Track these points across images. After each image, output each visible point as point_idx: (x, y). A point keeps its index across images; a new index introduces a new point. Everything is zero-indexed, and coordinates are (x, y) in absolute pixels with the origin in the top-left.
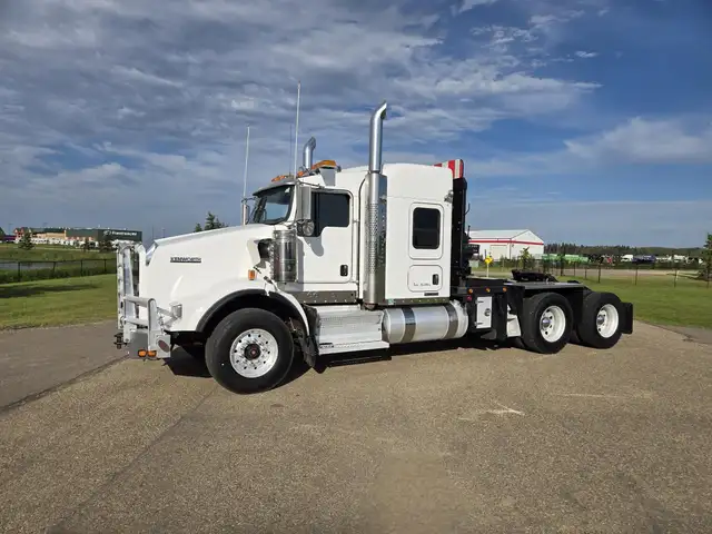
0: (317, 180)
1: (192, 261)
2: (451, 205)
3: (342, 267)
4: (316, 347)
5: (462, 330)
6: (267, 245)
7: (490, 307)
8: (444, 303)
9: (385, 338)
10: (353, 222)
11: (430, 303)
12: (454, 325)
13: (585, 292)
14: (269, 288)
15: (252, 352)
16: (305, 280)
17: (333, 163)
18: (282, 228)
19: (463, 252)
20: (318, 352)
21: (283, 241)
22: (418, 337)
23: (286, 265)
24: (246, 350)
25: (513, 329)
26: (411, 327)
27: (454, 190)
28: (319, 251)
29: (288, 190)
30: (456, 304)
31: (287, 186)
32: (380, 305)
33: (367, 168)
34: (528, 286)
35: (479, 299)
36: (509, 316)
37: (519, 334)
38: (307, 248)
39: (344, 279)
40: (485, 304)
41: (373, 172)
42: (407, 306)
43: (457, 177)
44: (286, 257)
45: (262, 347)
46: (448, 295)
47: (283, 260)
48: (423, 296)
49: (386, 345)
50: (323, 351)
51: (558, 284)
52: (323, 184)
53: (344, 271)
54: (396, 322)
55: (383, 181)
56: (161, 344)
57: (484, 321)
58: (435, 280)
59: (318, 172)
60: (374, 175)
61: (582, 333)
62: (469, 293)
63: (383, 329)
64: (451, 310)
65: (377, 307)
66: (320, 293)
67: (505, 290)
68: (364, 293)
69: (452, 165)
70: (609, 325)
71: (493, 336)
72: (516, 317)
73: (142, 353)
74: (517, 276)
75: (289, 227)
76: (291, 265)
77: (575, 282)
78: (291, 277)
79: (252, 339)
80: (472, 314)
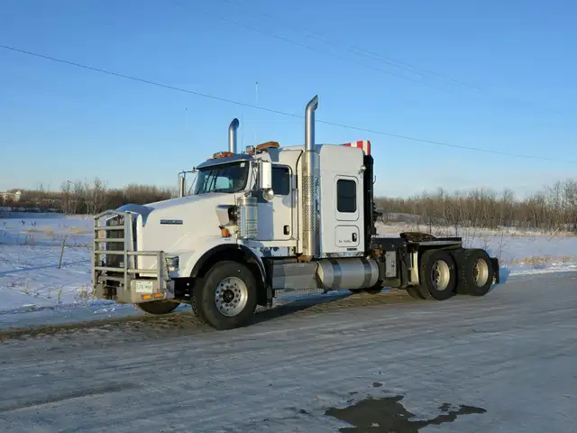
1: (176, 223)
2: (363, 177)
3: (285, 227)
5: (374, 279)
7: (395, 260)
8: (361, 257)
9: (320, 286)
15: (229, 296)
24: (225, 293)
26: (338, 276)
29: (242, 166)
31: (242, 162)
32: (316, 258)
35: (387, 253)
37: (417, 282)
39: (286, 237)
40: (391, 257)
41: (307, 150)
42: (334, 260)
43: (366, 154)
46: (363, 251)
48: (345, 251)
52: (270, 160)
53: (286, 231)
54: (327, 272)
57: (391, 271)
64: (366, 263)
69: (360, 145)
75: (246, 195)
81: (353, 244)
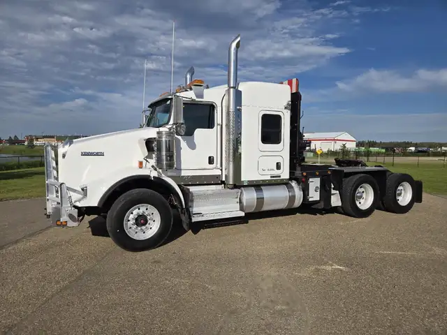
0: (190, 95)
1: (97, 154)
2: (289, 112)
3: (210, 157)
4: (190, 216)
5: (298, 202)
6: (153, 142)
7: (319, 186)
8: (285, 183)
9: (242, 209)
10: (218, 125)
11: (275, 183)
12: (292, 198)
13: (388, 174)
14: (154, 174)
15: (142, 221)
16: (182, 167)
17: (202, 82)
18: (164, 129)
19: (298, 146)
20: (191, 219)
21: (164, 139)
22: (266, 208)
23: (167, 156)
24: (136, 220)
25: (336, 201)
26: (260, 201)
27: (292, 101)
28: (192, 146)
29: (169, 102)
30: (294, 184)
31: (168, 99)
32: (238, 185)
33: (227, 86)
34: (347, 170)
35: (311, 180)
36: (333, 192)
37: (340, 204)
38: (183, 144)
39: (211, 166)
40: (315, 183)
41: (230, 88)
42: (257, 186)
43: (294, 91)
44: (166, 151)
45: (148, 217)
46: (288, 177)
47: (164, 153)
48: (269, 178)
49: (242, 214)
50: (195, 219)
51: (367, 168)
52: (194, 97)
53: (211, 161)
54: (250, 196)
55: (238, 95)
56: (71, 216)
57: (314, 196)
58: (278, 166)
59: (191, 89)
60: (232, 90)
61: (386, 202)
62: (303, 175)
63: (241, 202)
64: (290, 188)
65: (235, 187)
66: (193, 177)
67: (329, 173)
68: (226, 176)
69: (290, 83)
70: (405, 197)
71: (321, 205)
72: (338, 192)
73: (58, 223)
74: (338, 162)
75: (170, 129)
76: (170, 157)
77: (380, 166)
78: (170, 166)
79: (141, 212)
80: (305, 190)
81: (277, 172)
